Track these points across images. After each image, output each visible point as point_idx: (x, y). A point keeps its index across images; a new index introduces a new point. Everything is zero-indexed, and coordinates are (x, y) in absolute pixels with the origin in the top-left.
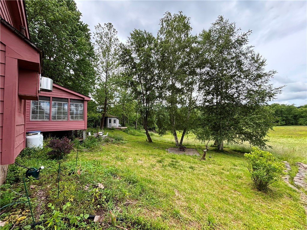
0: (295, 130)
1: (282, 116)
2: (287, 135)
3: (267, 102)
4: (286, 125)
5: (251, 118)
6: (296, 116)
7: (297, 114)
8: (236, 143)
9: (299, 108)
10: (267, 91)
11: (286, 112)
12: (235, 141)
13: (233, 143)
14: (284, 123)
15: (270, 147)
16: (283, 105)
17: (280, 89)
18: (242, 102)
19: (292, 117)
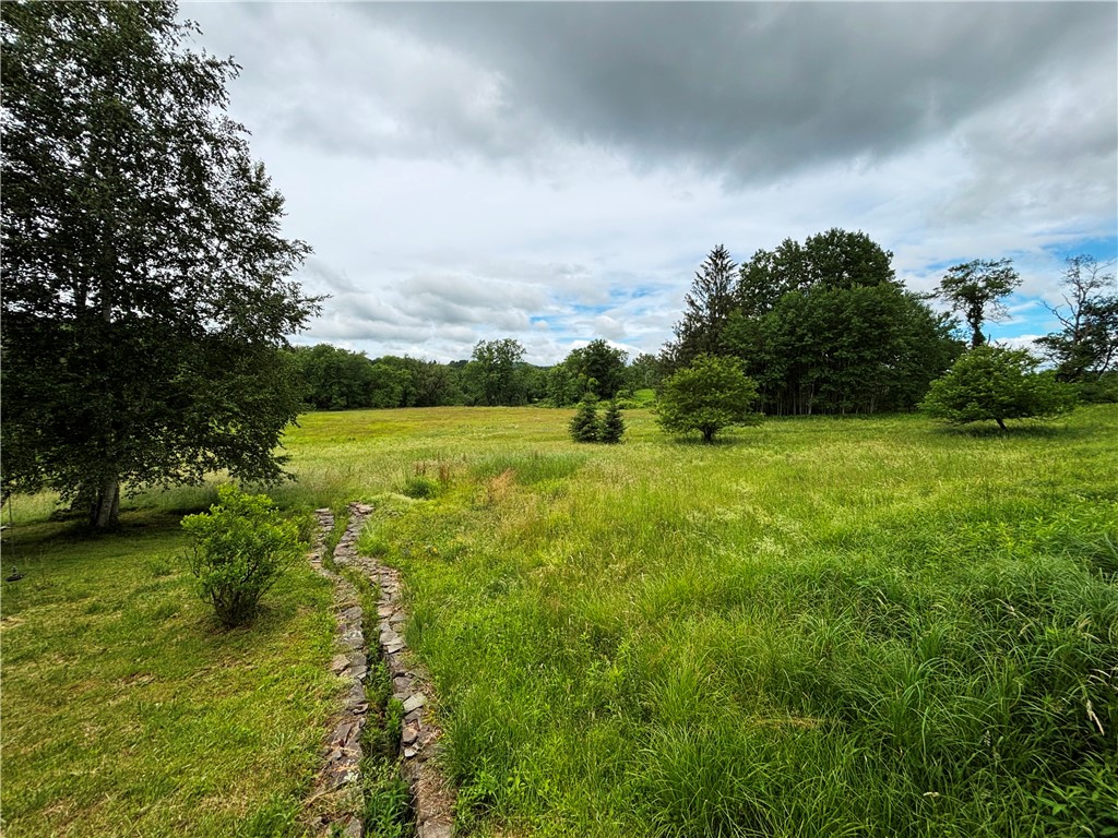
0: (363, 420)
1: (339, 383)
2: (344, 437)
3: (287, 337)
4: (347, 407)
5: (234, 386)
6: (367, 384)
7: (370, 377)
8: (183, 482)
9: (373, 363)
10: (286, 301)
11: (349, 373)
12: (178, 476)
13: (172, 486)
14: (343, 402)
15: (291, 476)
16: (343, 353)
17: (317, 303)
18: (202, 323)
19: (360, 385)
